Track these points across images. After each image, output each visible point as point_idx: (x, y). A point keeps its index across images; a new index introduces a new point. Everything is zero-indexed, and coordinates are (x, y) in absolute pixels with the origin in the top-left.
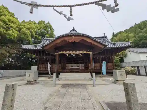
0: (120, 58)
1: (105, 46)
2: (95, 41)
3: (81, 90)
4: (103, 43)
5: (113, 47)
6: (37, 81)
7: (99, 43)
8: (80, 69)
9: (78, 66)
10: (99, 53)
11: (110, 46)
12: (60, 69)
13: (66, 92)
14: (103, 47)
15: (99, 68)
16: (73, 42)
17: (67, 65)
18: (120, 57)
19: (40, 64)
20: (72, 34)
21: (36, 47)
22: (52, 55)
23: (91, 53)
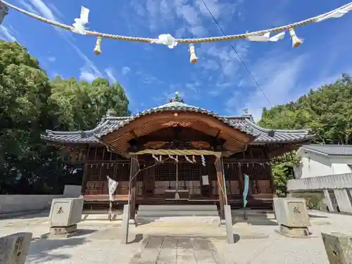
0: (285, 169)
1: (252, 137)
2: (227, 125)
3: (198, 253)
4: (248, 132)
5: (270, 140)
6: (78, 228)
7: (238, 130)
8: (191, 193)
9: (185, 188)
10: (237, 156)
11: (263, 138)
12: (140, 194)
13: (158, 259)
14: (246, 140)
15: (238, 193)
16: (176, 125)
17: (158, 184)
18: (285, 166)
19: (88, 179)
20: (173, 109)
21: (84, 136)
22: (120, 157)
23: (218, 155)
